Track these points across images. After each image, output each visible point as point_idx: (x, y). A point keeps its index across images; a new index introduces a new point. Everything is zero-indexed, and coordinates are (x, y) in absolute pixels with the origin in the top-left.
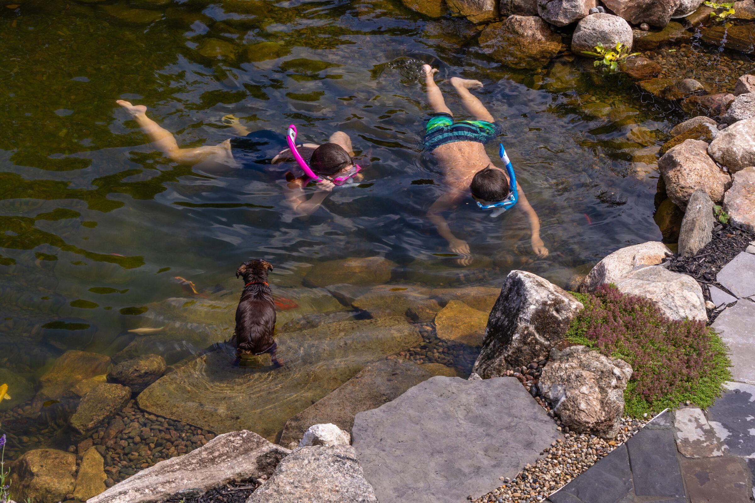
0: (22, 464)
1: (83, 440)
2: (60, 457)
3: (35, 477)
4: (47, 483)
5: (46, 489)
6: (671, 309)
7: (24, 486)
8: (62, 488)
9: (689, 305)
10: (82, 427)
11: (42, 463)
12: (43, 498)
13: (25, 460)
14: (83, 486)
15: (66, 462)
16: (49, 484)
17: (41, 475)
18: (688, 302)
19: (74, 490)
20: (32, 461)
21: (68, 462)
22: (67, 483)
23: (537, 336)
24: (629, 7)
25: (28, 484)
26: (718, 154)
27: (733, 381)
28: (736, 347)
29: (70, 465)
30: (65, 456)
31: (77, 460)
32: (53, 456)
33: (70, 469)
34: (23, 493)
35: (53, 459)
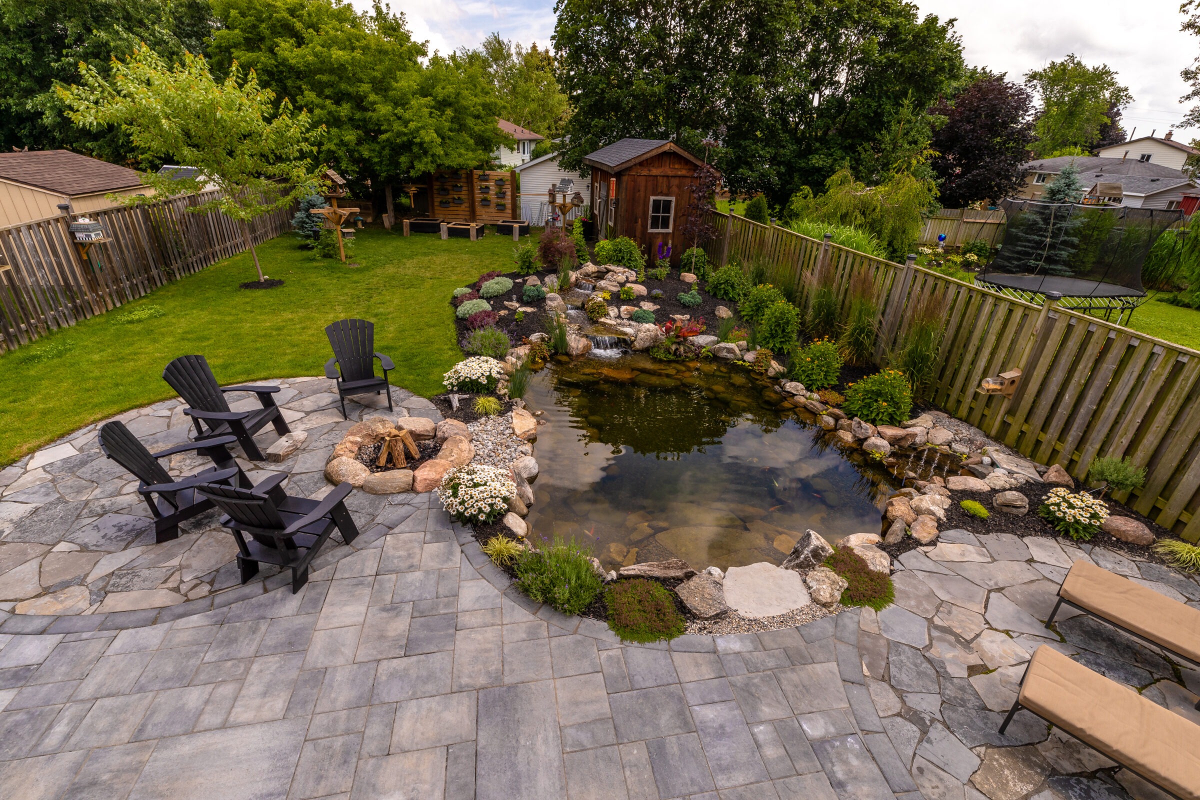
23: (811, 558)
24: (889, 437)
26: (914, 506)
27: (894, 604)
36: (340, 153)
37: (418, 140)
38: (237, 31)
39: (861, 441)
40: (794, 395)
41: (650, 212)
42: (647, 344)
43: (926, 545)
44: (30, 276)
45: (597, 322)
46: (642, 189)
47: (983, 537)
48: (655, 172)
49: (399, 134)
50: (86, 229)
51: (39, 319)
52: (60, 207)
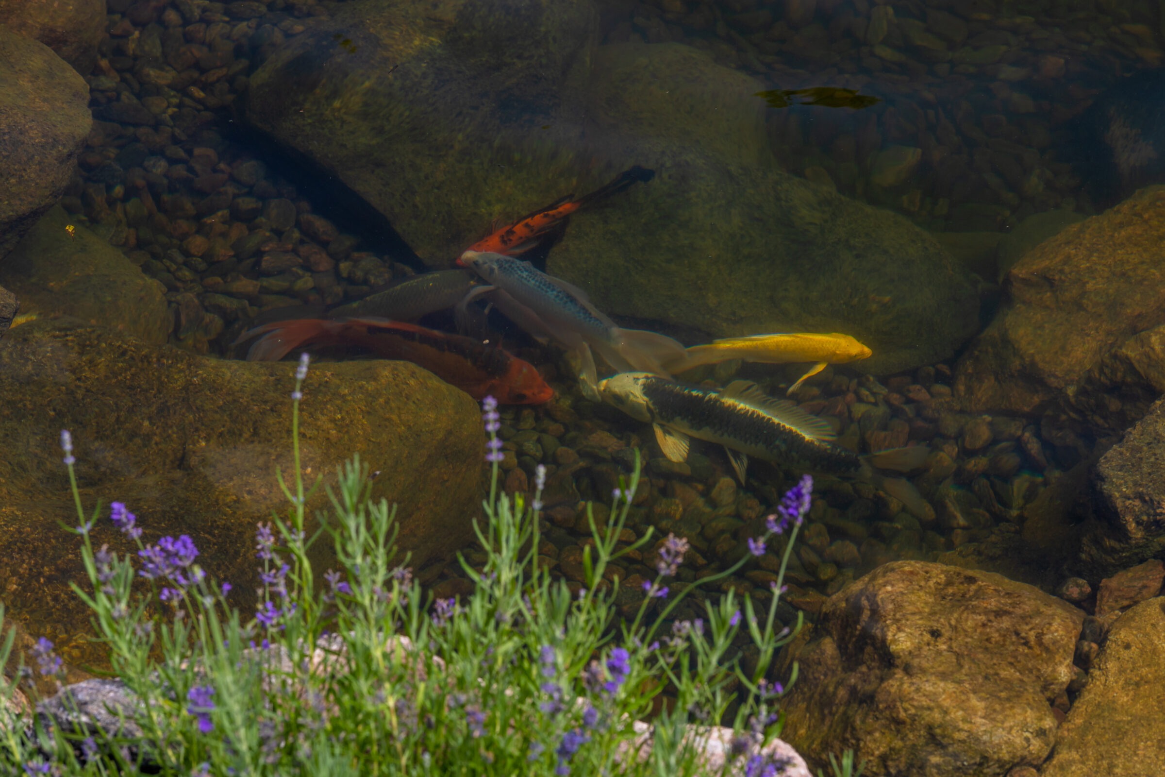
0: (859, 610)
1: (1125, 565)
2: (1018, 611)
3: (899, 674)
4: (940, 707)
5: (930, 728)
7: (853, 691)
8: (999, 736)
10: (1137, 503)
11: (941, 623)
12: (911, 766)
13: (872, 598)
14: (1084, 755)
15: (1039, 637)
16: (946, 712)
17: (923, 671)
19: (1050, 757)
20: (899, 607)
21: (1047, 638)
22: (1024, 727)
25: (868, 688)
29: (1049, 651)
30: (1038, 613)
31: (1082, 637)
32: (993, 604)
33: (1046, 669)
34: (847, 723)
35: (986, 612)
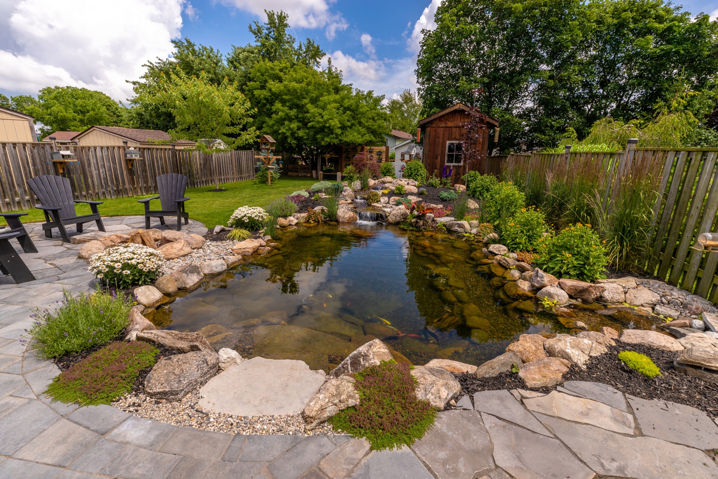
6: (426, 391)
9: (438, 395)
18: (439, 393)
23: (349, 366)
24: (571, 289)
26: (547, 346)
27: (410, 447)
28: (437, 431)
36: (288, 134)
37: (327, 125)
38: (258, 83)
39: (536, 289)
40: (496, 255)
41: (447, 152)
42: (398, 219)
43: (532, 389)
44: (95, 170)
45: (371, 205)
46: (441, 136)
47: (636, 401)
48: (449, 124)
49: (318, 122)
50: (131, 153)
51: (94, 191)
52: (124, 142)
